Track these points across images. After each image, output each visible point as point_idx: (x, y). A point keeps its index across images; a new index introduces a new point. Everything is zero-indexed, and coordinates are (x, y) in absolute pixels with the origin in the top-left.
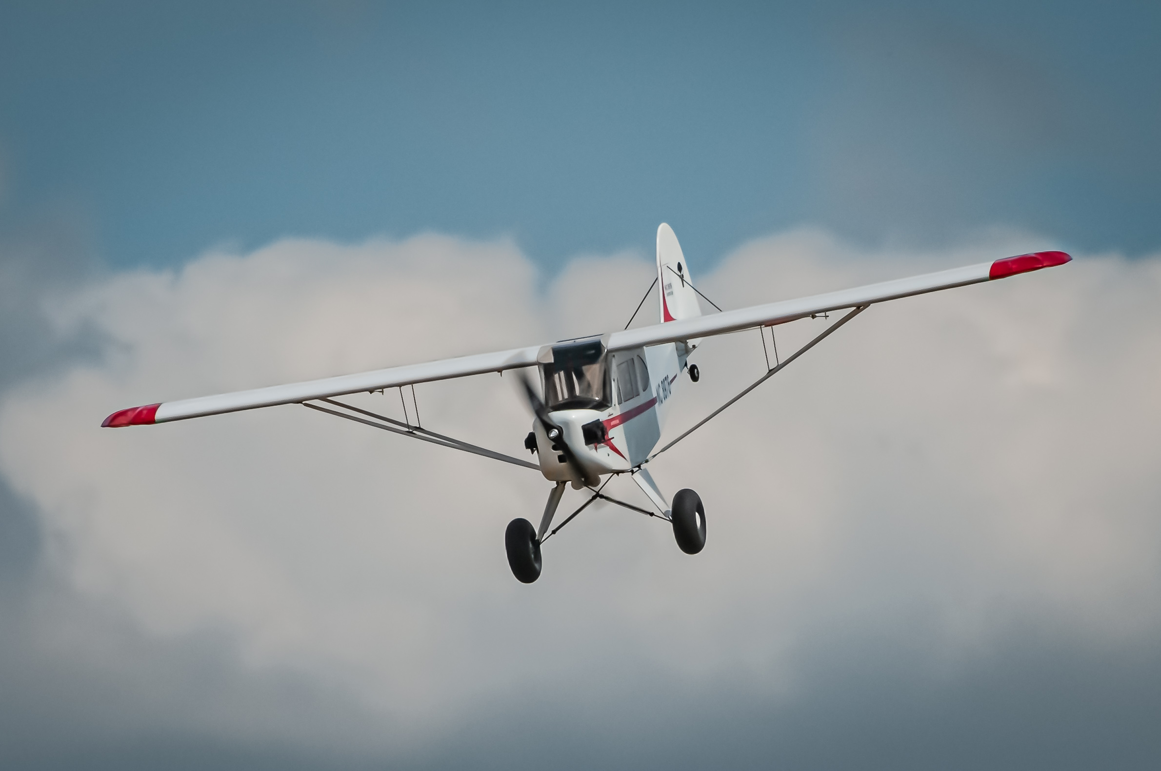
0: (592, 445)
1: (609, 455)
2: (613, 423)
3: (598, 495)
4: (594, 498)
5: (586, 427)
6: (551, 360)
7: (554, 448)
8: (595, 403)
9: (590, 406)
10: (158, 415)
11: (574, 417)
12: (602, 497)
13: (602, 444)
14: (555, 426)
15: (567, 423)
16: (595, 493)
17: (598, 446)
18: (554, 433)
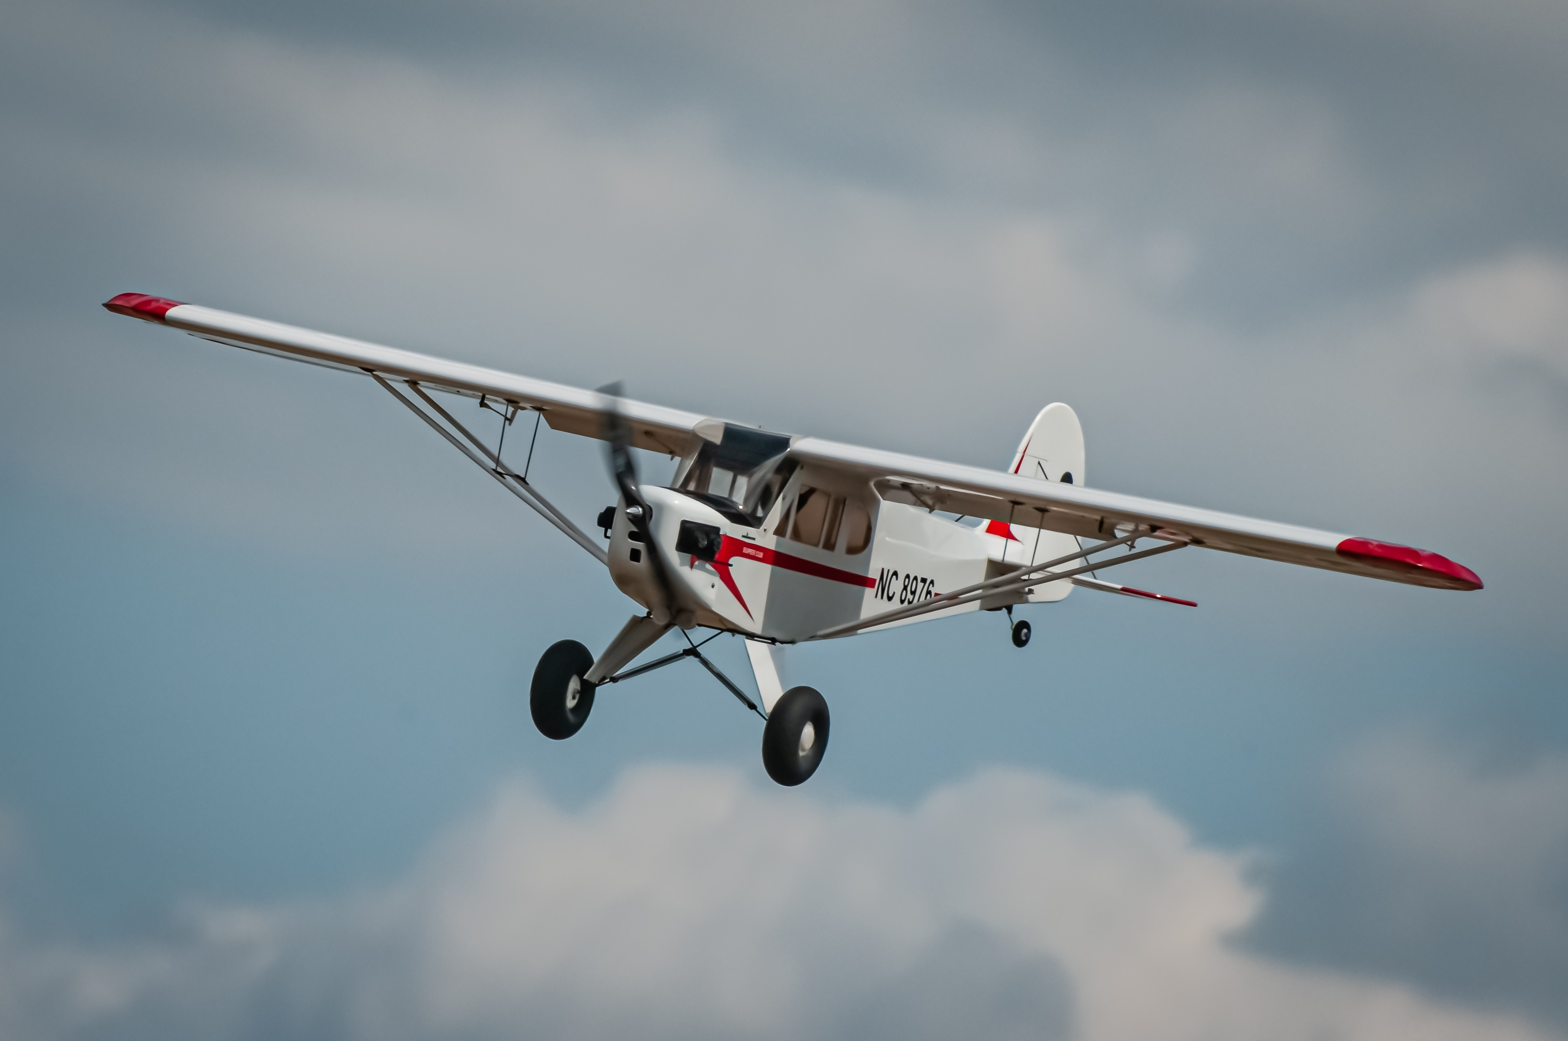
0: (688, 556)
1: (713, 586)
2: (746, 550)
3: (692, 652)
4: (687, 653)
5: (688, 525)
6: (717, 438)
7: (633, 536)
8: (733, 511)
9: (724, 510)
10: (172, 313)
11: (676, 502)
12: (697, 655)
13: (708, 566)
14: (643, 504)
15: (661, 507)
16: (689, 646)
17: (696, 563)
18: (637, 510)
